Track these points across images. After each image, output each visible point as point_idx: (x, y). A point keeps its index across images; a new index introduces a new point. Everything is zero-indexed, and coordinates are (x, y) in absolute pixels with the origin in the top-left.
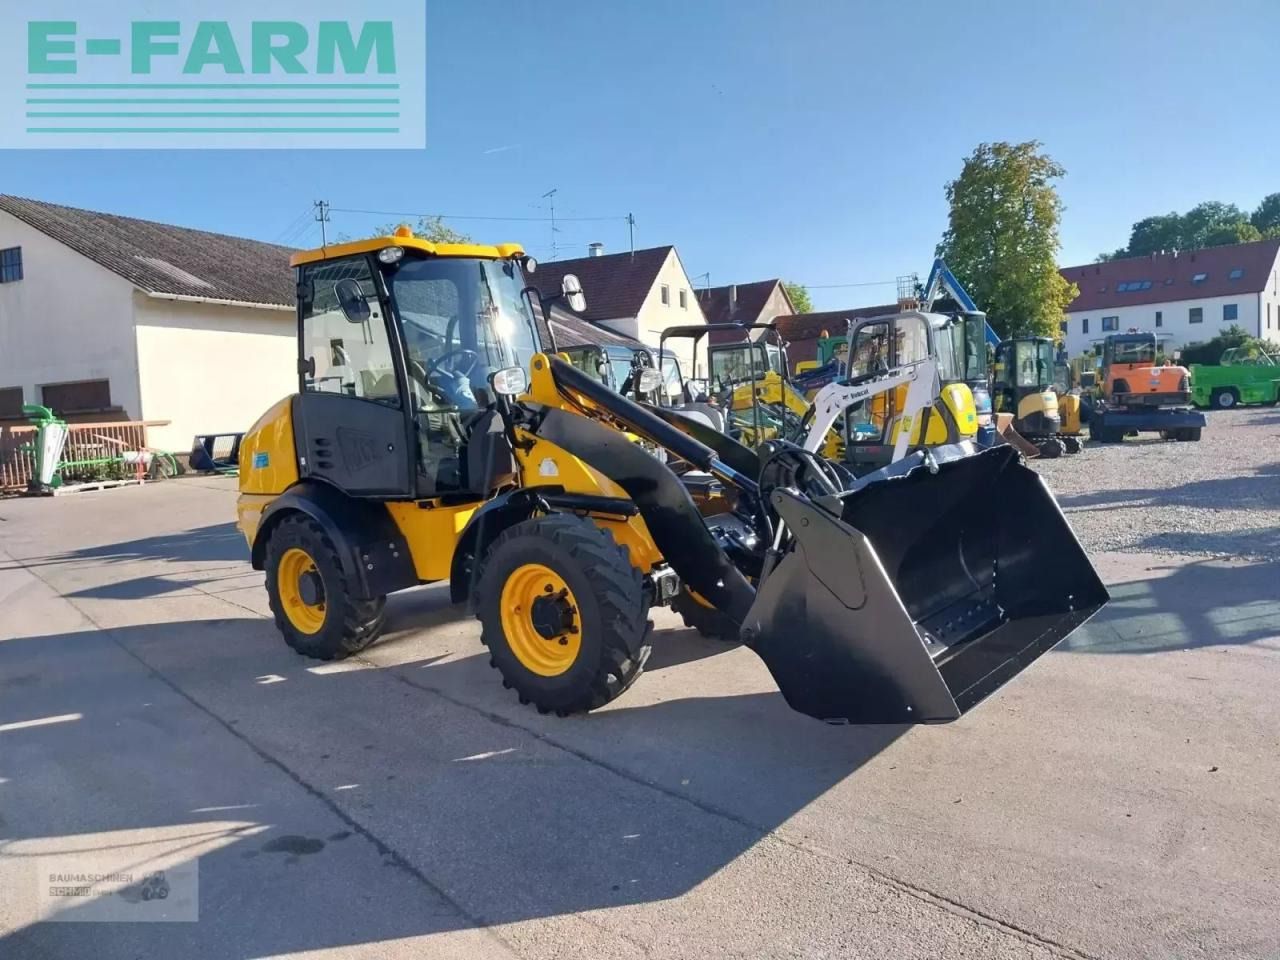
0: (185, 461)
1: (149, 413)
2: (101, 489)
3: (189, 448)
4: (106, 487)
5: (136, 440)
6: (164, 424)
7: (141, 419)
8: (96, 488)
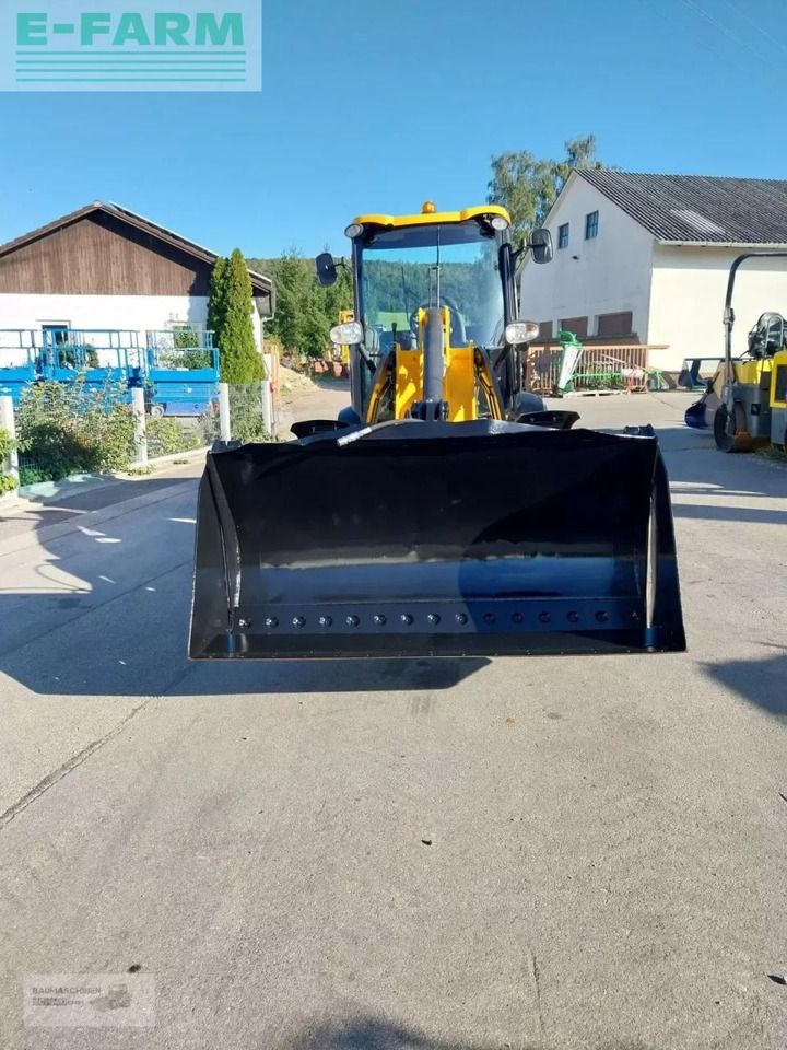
0: (675, 378)
1: (652, 339)
2: (597, 396)
3: (679, 368)
4: (601, 395)
5: (639, 359)
6: (664, 348)
7: (646, 343)
8: (593, 395)
